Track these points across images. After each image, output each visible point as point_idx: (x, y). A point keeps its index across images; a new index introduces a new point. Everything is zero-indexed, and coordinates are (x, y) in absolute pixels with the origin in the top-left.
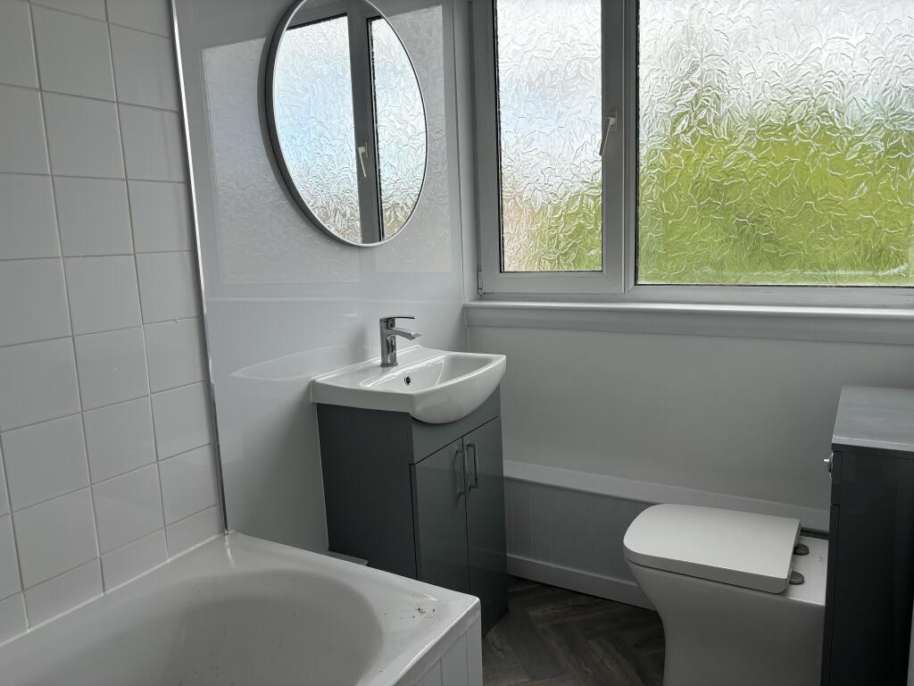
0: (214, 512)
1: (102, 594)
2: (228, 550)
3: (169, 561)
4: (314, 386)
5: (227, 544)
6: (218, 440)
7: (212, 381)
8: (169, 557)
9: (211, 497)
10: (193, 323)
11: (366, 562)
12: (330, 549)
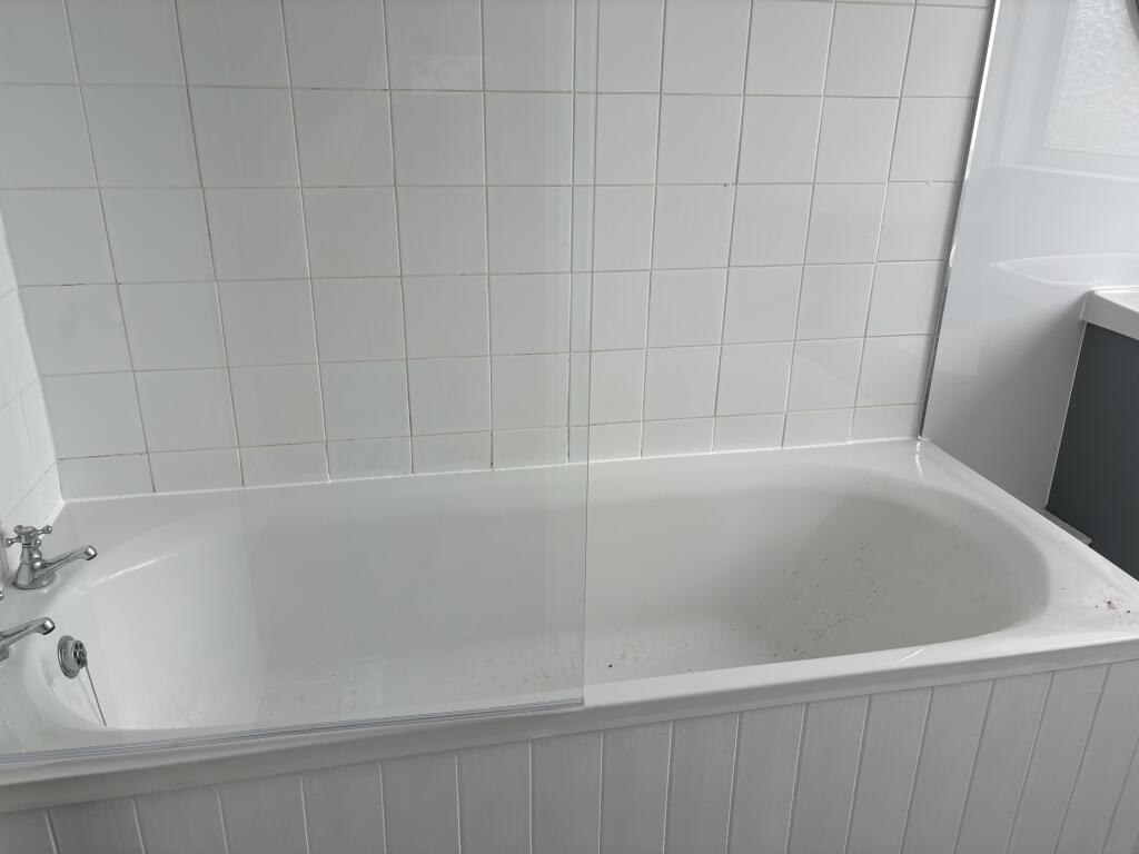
0: (912, 412)
1: (780, 448)
2: (917, 457)
3: (850, 443)
4: (1090, 299)
5: (918, 449)
6: (939, 332)
7: (951, 265)
8: (852, 439)
9: (913, 394)
10: (948, 189)
11: (1090, 541)
12: (1047, 509)
